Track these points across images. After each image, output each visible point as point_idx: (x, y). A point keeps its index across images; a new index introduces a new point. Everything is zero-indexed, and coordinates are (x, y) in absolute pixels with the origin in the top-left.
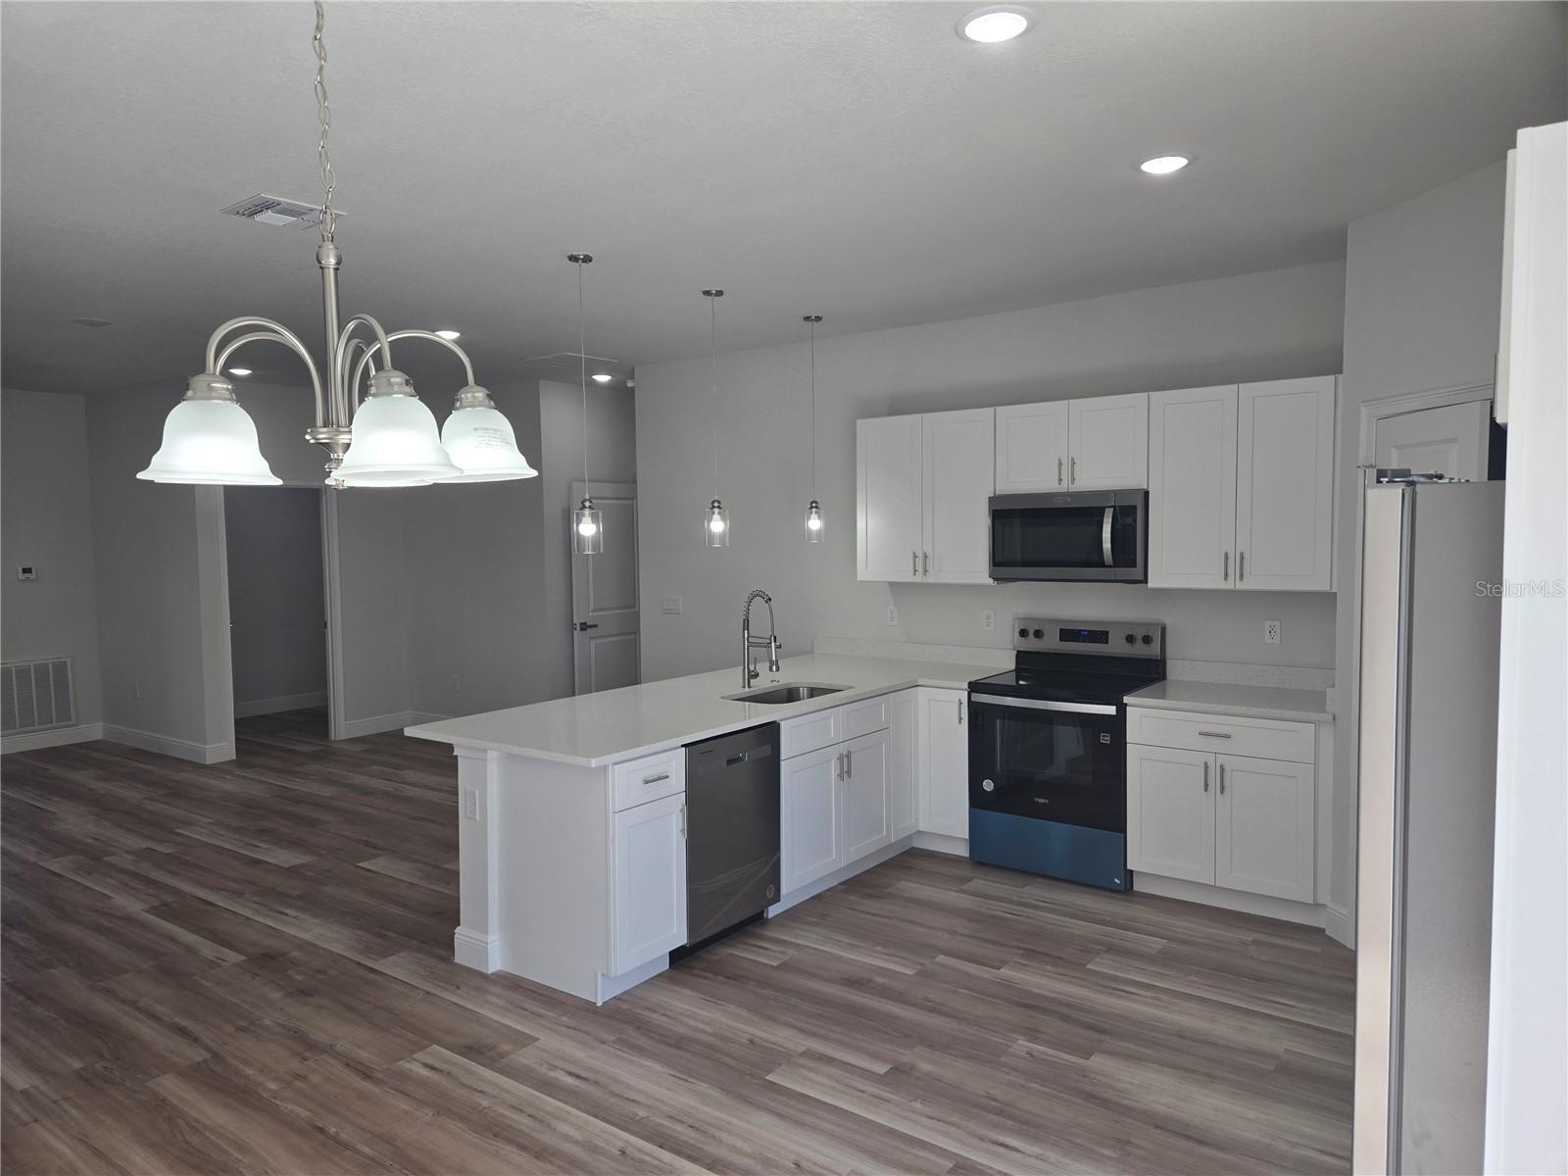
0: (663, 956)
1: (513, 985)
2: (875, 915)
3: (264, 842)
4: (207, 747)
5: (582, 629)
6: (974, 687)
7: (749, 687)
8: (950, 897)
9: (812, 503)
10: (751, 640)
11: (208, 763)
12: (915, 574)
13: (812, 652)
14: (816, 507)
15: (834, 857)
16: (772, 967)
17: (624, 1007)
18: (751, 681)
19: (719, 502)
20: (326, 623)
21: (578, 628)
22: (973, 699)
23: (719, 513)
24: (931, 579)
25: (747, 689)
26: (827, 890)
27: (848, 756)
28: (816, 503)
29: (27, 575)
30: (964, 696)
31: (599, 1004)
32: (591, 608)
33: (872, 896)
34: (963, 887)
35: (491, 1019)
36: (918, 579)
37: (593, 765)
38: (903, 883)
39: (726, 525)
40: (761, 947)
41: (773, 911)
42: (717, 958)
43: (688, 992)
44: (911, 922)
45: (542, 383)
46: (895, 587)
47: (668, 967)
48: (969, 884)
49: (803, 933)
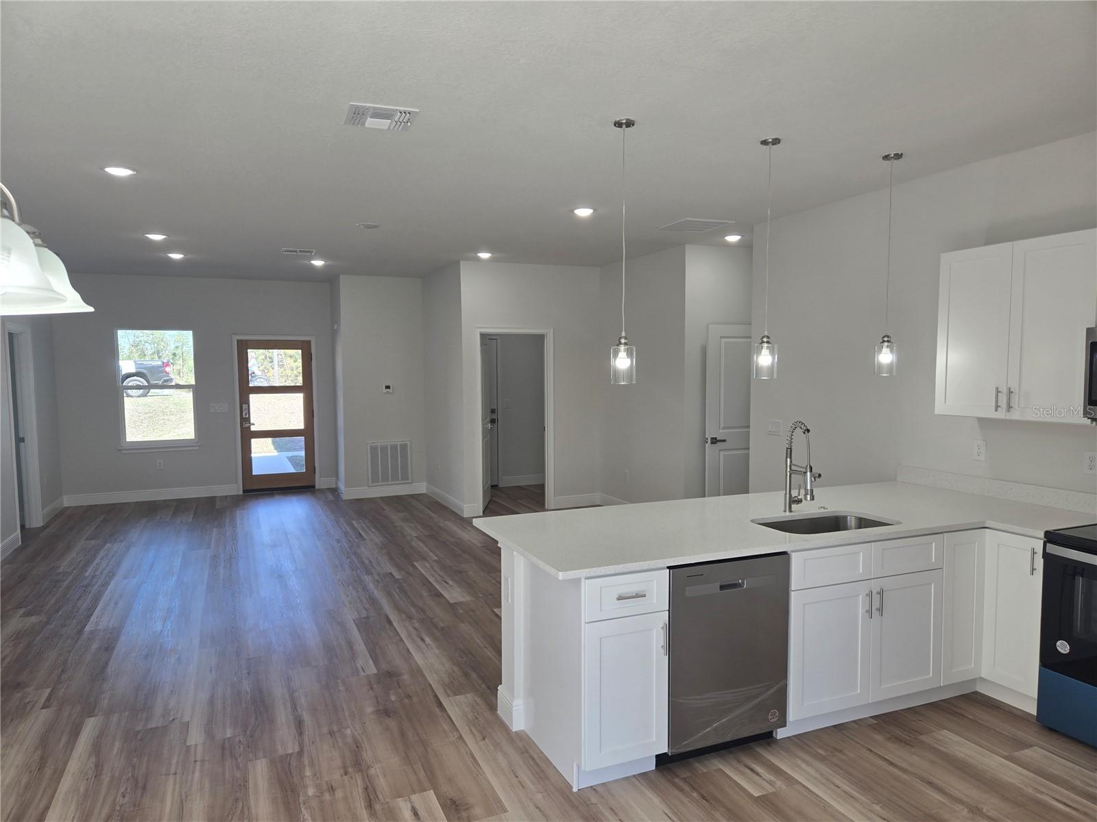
0: (650, 757)
1: (524, 747)
2: (892, 764)
3: (453, 580)
4: (465, 505)
5: (712, 443)
6: (1052, 537)
7: (790, 511)
8: (994, 762)
9: (884, 337)
10: (793, 468)
11: (465, 516)
12: (996, 410)
13: (895, 480)
14: (888, 341)
15: (859, 692)
16: (751, 796)
17: (594, 800)
18: (793, 506)
19: (768, 337)
20: (544, 427)
21: (709, 441)
22: (1048, 551)
23: (768, 348)
24: (1015, 415)
25: (788, 513)
26: (854, 722)
27: (881, 593)
28: (888, 337)
29: (388, 390)
30: (1039, 546)
31: (575, 790)
32: (722, 426)
33: (898, 740)
34: (1017, 754)
35: (486, 779)
36: (1001, 415)
37: (560, 578)
38: (945, 732)
39: (774, 359)
40: (752, 770)
41: (781, 734)
42: (705, 771)
43: (656, 801)
44: (930, 784)
45: (687, 247)
46: (982, 421)
47: (654, 768)
48: (1026, 751)
49: (804, 766)
